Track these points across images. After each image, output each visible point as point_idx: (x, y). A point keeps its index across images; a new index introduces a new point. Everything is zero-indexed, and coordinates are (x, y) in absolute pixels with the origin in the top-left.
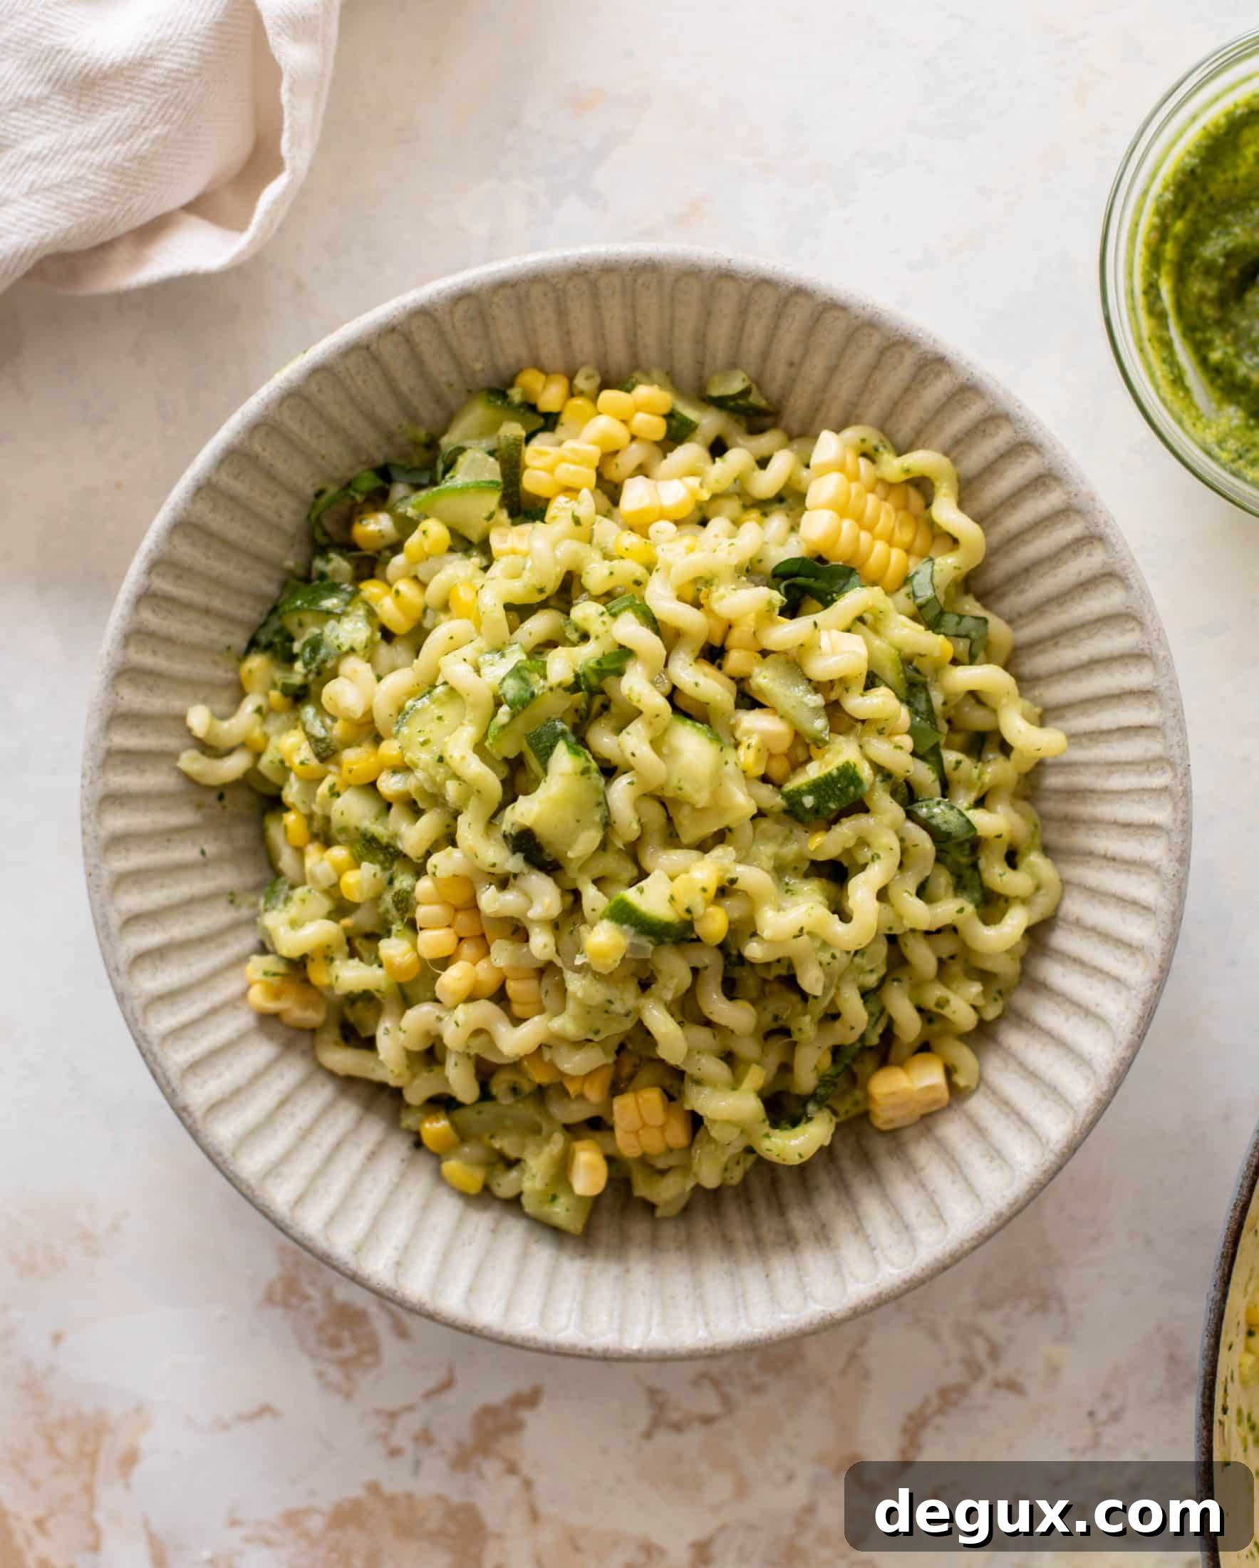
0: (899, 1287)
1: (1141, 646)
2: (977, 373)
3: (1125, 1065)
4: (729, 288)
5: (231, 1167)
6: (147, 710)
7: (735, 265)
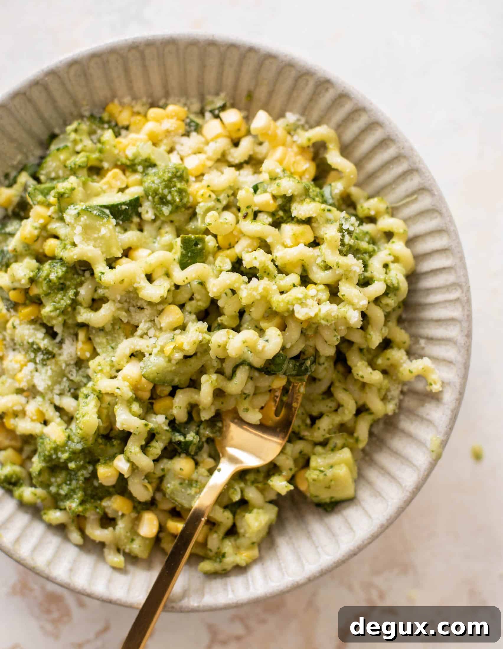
0: (331, 566)
1: (442, 225)
2: (347, 87)
3: (444, 444)
4: (213, 50)
7: (216, 37)
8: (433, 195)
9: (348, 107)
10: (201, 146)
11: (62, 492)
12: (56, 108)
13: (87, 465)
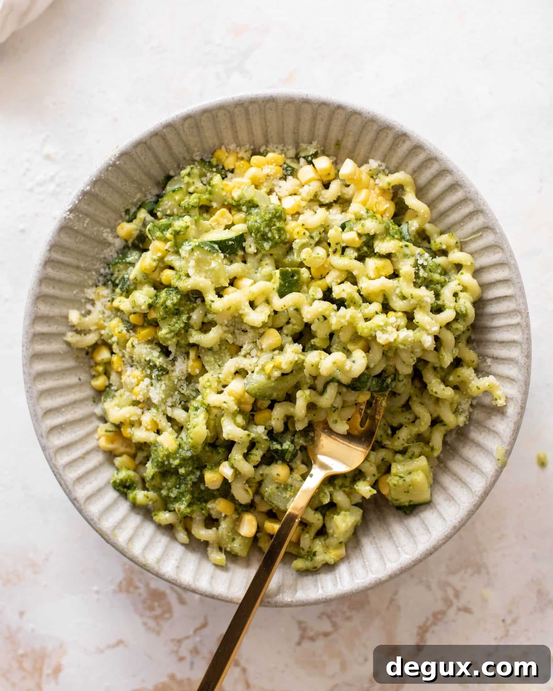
0: (410, 564)
1: (503, 259)
2: (421, 140)
3: (508, 453)
4: (307, 107)
5: (98, 526)
6: (51, 314)
7: (310, 97)
8: (495, 233)
9: (422, 157)
10: (297, 188)
11: (172, 495)
12: (172, 154)
13: (195, 471)
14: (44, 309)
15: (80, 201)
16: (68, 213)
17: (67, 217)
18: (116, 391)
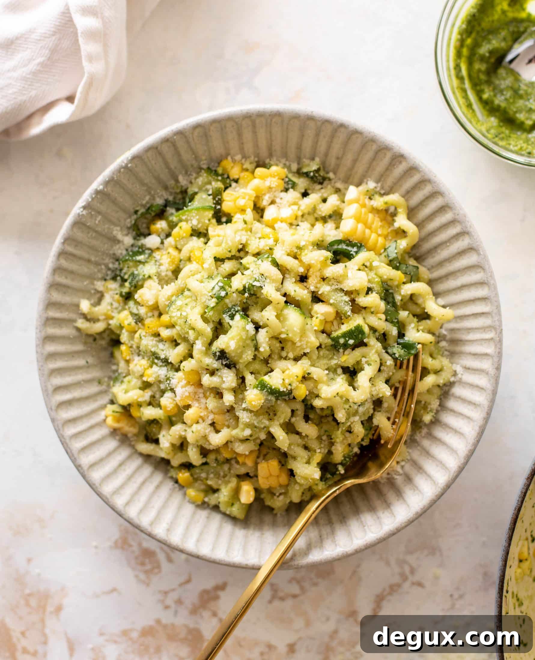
1: (483, 279)
2: (417, 162)
3: (472, 452)
4: (311, 124)
5: (99, 490)
6: (63, 301)
7: (314, 114)
8: (479, 254)
9: (416, 178)
10: (296, 200)
12: (181, 161)
14: (57, 296)
15: (93, 199)
16: (82, 210)
17: (81, 214)
18: (125, 377)
